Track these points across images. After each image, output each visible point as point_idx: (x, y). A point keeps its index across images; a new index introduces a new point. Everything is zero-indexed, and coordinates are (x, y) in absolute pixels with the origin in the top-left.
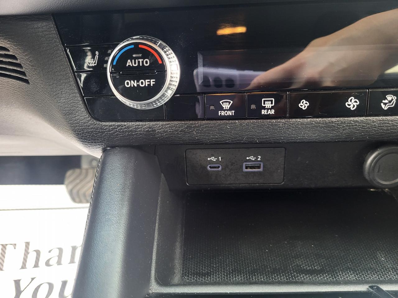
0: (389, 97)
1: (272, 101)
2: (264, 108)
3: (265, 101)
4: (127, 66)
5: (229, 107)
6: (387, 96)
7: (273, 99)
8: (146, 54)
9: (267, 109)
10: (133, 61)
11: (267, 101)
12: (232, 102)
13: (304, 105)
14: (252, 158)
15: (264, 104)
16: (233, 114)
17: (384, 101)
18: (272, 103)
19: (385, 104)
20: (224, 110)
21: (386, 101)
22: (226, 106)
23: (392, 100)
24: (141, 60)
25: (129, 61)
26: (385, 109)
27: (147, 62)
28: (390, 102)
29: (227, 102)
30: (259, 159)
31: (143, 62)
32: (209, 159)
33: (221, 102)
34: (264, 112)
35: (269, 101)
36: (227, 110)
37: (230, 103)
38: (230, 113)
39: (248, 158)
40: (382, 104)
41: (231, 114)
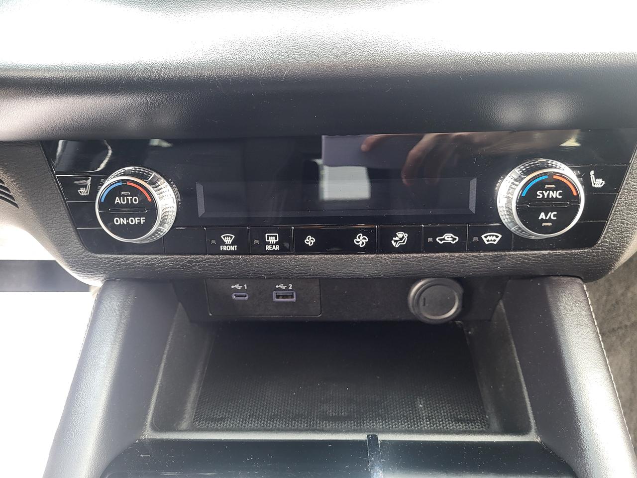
0: (400, 235)
1: (276, 236)
2: (268, 243)
3: (268, 236)
4: (116, 203)
5: (231, 241)
6: (397, 234)
7: (277, 235)
8: (134, 192)
9: (271, 244)
10: (122, 198)
11: (271, 236)
12: (234, 237)
13: (310, 241)
14: (282, 286)
15: (268, 239)
16: (236, 249)
17: (394, 239)
18: (276, 239)
19: (396, 241)
20: (227, 245)
21: (397, 239)
22: (228, 240)
23: (403, 237)
24: (129, 198)
25: (117, 198)
26: (397, 246)
27: (136, 200)
28: (401, 239)
29: (229, 236)
30: (290, 288)
31: (131, 199)
32: (233, 287)
33: (222, 237)
34: (268, 248)
35: (273, 236)
36: (230, 245)
37: (231, 237)
38: (232, 248)
39: (277, 287)
40: (393, 242)
41: (233, 250)
